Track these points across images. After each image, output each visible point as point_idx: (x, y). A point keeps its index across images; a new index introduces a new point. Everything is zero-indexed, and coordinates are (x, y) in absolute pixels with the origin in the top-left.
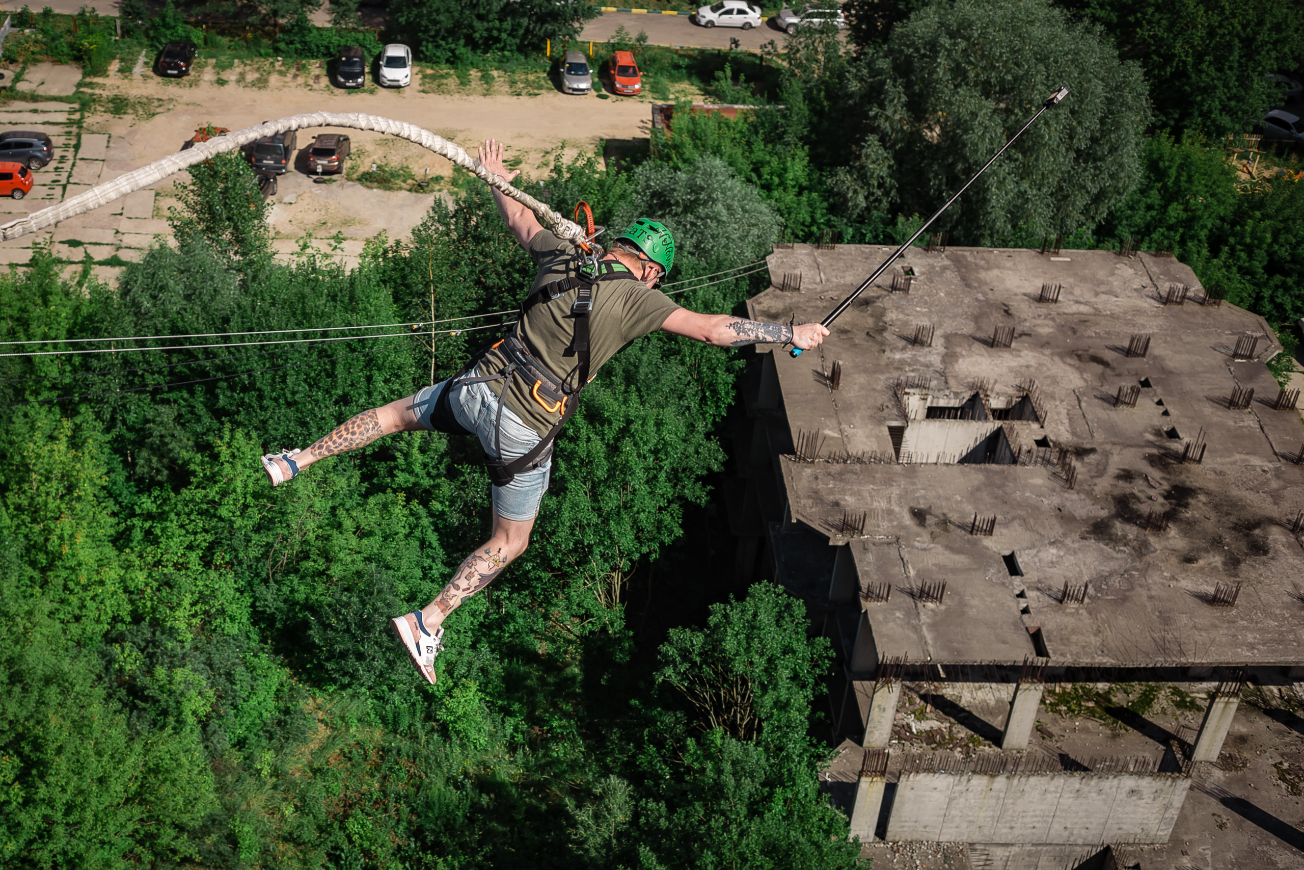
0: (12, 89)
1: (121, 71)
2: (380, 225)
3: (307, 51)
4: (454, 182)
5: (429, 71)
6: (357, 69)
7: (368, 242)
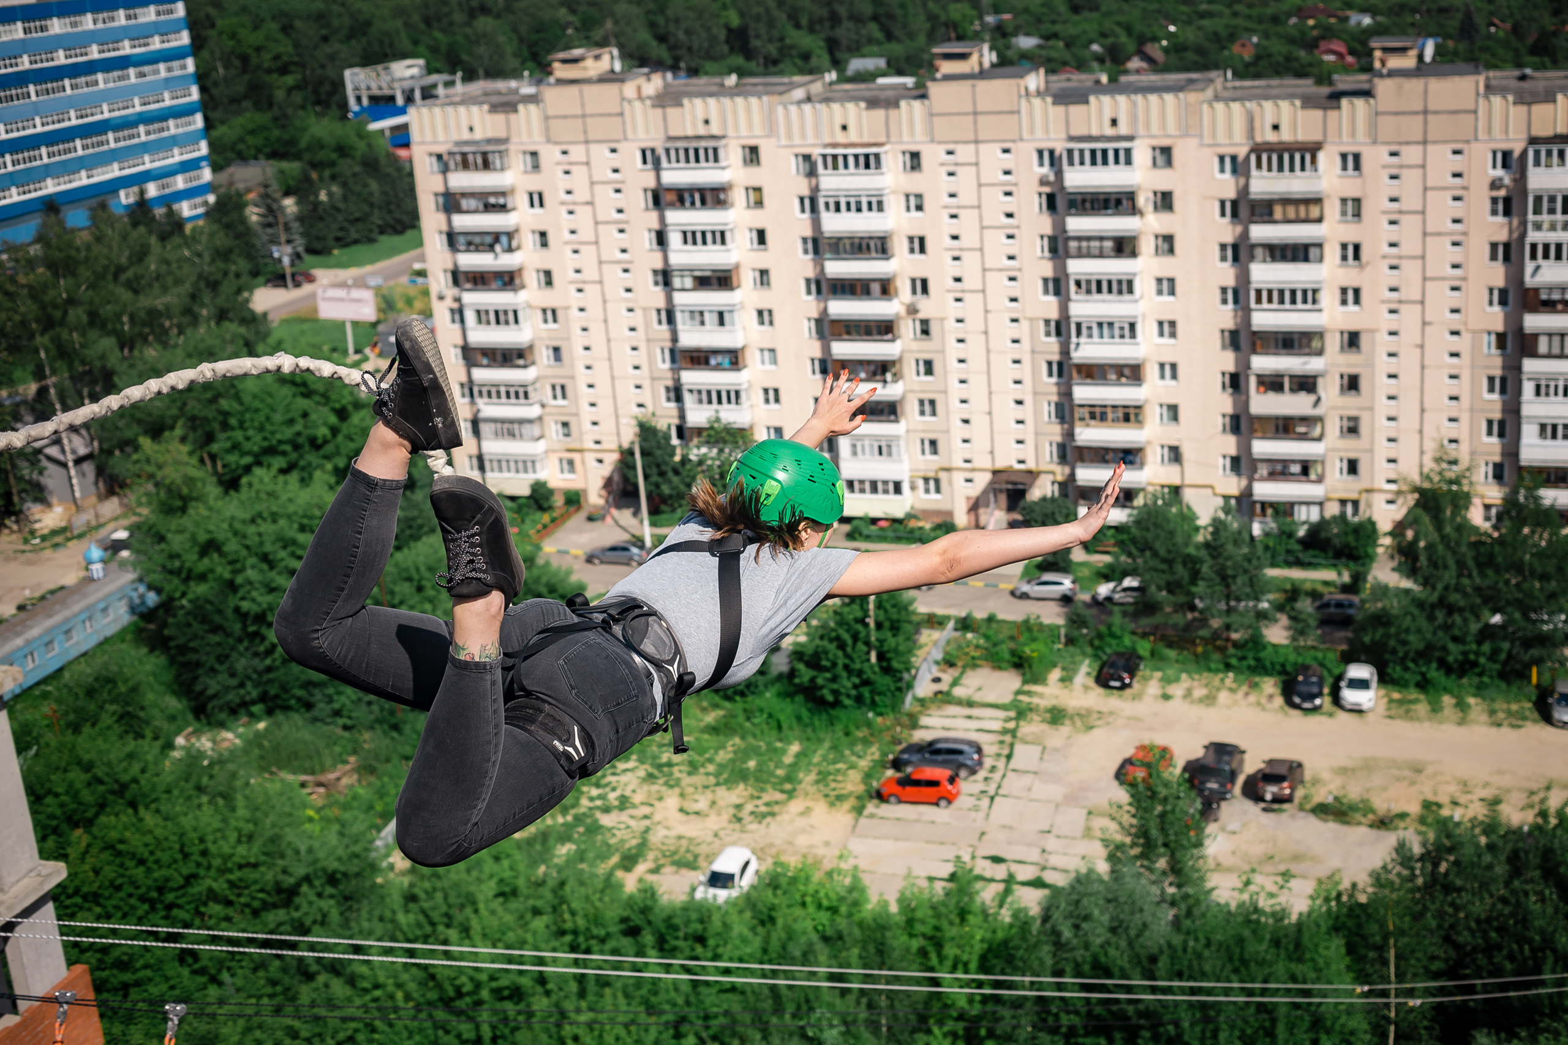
0: (948, 693)
1: (1062, 680)
2: (1335, 863)
3: (1260, 668)
4: (1422, 820)
5: (1396, 696)
6: (1315, 690)
7: (1320, 882)
